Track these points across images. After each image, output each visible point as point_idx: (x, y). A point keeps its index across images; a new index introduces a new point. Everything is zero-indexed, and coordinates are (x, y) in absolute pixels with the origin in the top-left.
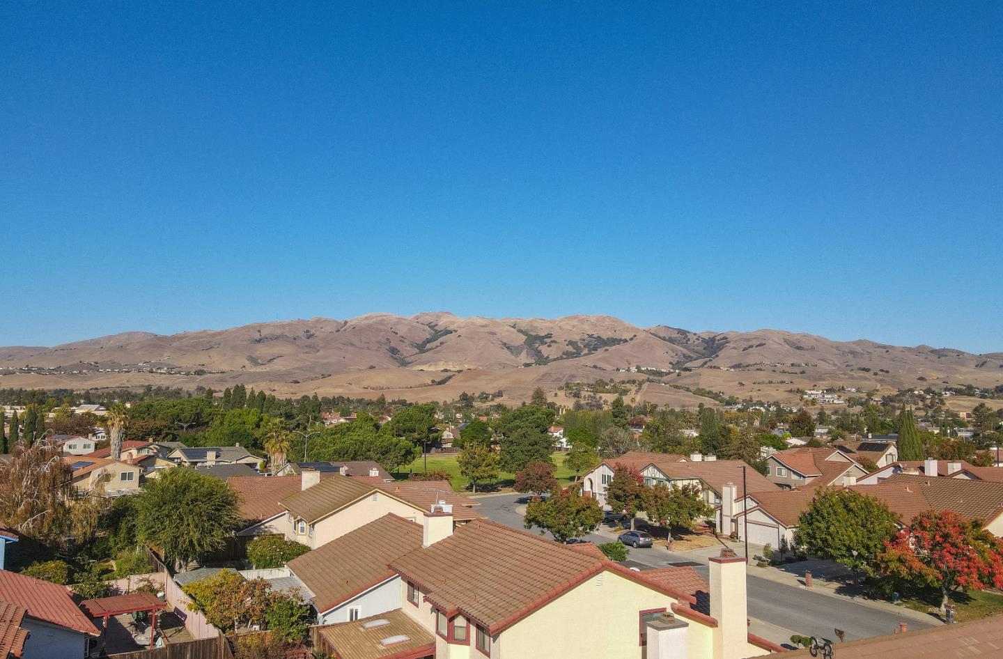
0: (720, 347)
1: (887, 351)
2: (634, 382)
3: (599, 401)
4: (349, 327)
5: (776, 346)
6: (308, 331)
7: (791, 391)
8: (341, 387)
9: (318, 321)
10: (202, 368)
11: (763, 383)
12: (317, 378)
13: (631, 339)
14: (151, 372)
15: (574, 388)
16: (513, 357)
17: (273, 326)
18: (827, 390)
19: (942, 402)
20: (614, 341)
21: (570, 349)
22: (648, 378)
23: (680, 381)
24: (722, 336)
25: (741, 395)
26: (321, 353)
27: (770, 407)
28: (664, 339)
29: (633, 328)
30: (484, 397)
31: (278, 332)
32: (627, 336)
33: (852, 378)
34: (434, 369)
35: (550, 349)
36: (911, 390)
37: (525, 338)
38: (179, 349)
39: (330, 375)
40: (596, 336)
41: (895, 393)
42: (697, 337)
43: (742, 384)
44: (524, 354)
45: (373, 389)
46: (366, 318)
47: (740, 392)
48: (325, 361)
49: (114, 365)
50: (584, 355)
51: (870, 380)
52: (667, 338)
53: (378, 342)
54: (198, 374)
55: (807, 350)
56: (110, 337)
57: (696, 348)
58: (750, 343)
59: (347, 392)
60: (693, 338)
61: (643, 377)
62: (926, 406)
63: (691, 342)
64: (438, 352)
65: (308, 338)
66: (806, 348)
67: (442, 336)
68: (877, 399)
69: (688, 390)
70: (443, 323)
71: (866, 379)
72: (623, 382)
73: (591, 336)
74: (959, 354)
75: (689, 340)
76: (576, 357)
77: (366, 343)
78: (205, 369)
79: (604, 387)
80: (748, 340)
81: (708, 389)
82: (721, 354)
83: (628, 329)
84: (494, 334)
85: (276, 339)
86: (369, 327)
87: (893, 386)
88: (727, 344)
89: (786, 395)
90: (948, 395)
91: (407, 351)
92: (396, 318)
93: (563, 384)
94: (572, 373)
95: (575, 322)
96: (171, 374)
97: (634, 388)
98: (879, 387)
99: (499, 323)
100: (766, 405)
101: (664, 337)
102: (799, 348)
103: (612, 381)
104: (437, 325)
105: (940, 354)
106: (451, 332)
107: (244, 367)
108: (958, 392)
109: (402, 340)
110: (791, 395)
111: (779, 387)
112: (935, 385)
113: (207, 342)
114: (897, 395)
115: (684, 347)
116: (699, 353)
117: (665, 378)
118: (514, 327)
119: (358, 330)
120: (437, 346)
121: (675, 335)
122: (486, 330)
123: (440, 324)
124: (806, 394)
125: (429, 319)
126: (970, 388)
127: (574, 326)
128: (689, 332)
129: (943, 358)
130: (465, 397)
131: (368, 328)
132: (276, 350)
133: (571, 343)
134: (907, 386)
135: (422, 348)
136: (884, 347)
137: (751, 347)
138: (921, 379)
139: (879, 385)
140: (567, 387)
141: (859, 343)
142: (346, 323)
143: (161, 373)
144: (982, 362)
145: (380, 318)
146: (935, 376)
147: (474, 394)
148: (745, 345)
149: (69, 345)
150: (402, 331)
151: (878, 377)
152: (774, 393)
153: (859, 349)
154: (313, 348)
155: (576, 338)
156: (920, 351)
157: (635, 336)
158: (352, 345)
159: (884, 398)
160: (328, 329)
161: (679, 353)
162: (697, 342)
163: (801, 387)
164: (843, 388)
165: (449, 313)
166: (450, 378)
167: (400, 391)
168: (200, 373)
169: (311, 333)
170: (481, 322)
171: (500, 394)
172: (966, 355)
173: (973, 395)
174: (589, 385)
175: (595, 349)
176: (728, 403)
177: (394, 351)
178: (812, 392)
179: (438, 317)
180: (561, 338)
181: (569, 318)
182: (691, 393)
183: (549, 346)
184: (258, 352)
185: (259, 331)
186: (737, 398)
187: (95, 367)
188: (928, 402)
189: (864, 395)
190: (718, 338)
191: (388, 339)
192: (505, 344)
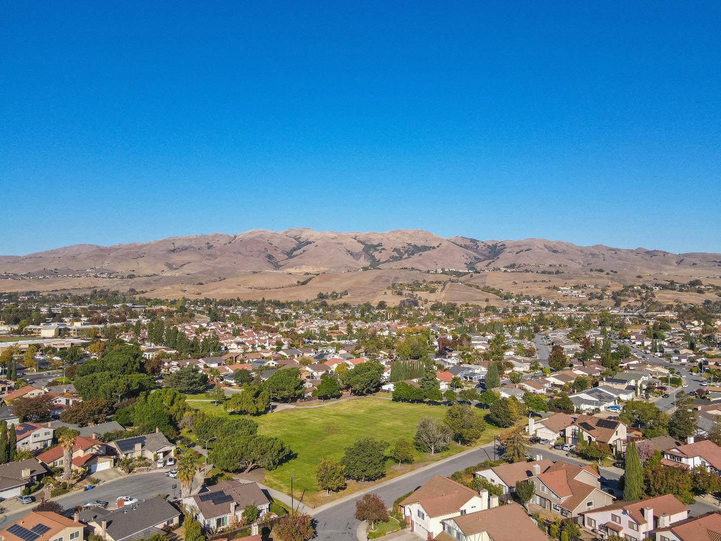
0: (500, 252)
1: (616, 253)
2: (440, 283)
3: (415, 298)
4: (239, 239)
5: (539, 250)
6: (208, 243)
7: (549, 288)
8: (233, 288)
9: (216, 236)
10: (132, 273)
11: (530, 282)
12: (215, 281)
13: (438, 247)
14: (96, 276)
15: (398, 288)
16: (354, 261)
17: (183, 240)
18: (574, 287)
19: (653, 295)
20: (426, 248)
21: (395, 254)
22: (450, 279)
23: (472, 281)
24: (501, 244)
25: (515, 291)
26: (217, 260)
27: (535, 300)
28: (461, 246)
29: (439, 239)
30: (334, 296)
31: (186, 244)
32: (435, 244)
33: (591, 277)
34: (299, 271)
35: (381, 254)
36: (632, 286)
37: (363, 246)
38: (116, 258)
39: (225, 279)
40: (413, 244)
41: (621, 288)
42: (484, 244)
43: (515, 283)
44: (362, 258)
45: (256, 288)
46: (250, 233)
47: (514, 289)
48: (222, 266)
49: (68, 271)
50: (405, 259)
51: (604, 278)
52: (463, 245)
53: (258, 251)
54: (130, 278)
55: (561, 253)
56: (65, 248)
57: (483, 253)
58: (521, 249)
59: (238, 292)
60: (481, 245)
61: (446, 278)
62: (642, 298)
63: (480, 248)
64: (301, 258)
65: (209, 248)
66: (560, 251)
67: (304, 245)
68: (608, 294)
69: (478, 287)
70: (304, 236)
71: (601, 277)
72: (432, 283)
73: (409, 245)
74: (665, 253)
75: (478, 246)
76: (399, 260)
77: (249, 251)
78: (135, 274)
79: (419, 287)
80: (520, 246)
81: (492, 287)
82: (501, 256)
83: (435, 239)
84: (342, 244)
85: (185, 249)
86: (252, 239)
87: (620, 282)
88: (505, 250)
89: (546, 291)
90: (657, 289)
91: (279, 257)
92: (271, 233)
93: (390, 284)
94: (397, 275)
95: (398, 235)
96: (110, 278)
97: (440, 287)
98: (610, 284)
99: (344, 236)
100: (532, 299)
101: (461, 245)
102: (555, 251)
103: (424, 281)
104: (300, 238)
105: (652, 254)
106: (310, 243)
107: (163, 271)
108: (664, 287)
109: (276, 249)
110: (549, 291)
111: (541, 284)
112: (648, 281)
113: (136, 253)
114: (623, 291)
115: (475, 252)
116: (486, 256)
117: (462, 279)
118: (355, 239)
119: (244, 243)
120: (301, 254)
121: (468, 243)
122: (335, 241)
123: (302, 237)
124: (559, 290)
125: (294, 233)
126: (672, 283)
127: (397, 238)
128: (478, 241)
129: (654, 257)
130: (321, 296)
131: (252, 241)
132: (186, 257)
133: (395, 250)
134: (629, 283)
135: (290, 255)
136: (614, 250)
137: (522, 251)
138: (639, 277)
139: (610, 283)
140: (393, 287)
141: (597, 247)
142: (235, 237)
143: (103, 278)
144: (681, 260)
145: (259, 234)
146: (648, 273)
147: (327, 293)
148: (517, 249)
149: (36, 254)
150: (276, 242)
151: (609, 276)
152: (538, 289)
153: (596, 252)
154: (213, 256)
155: (399, 246)
156: (637, 252)
157: (440, 244)
158: (240, 253)
159: (613, 293)
160: (223, 241)
161: (472, 256)
162: (484, 248)
163: (556, 284)
164: (585, 286)
165: (309, 229)
166: (310, 279)
167: (275, 291)
168: (131, 277)
169: (211, 244)
170: (333, 235)
171: (346, 293)
172: (669, 255)
173: (674, 289)
174: (409, 285)
175: (413, 254)
176: (506, 298)
177: (270, 257)
178: (565, 288)
179: (301, 232)
180: (389, 246)
181: (394, 232)
182: (480, 291)
183: (380, 252)
184: (174, 259)
185: (173, 244)
186: (512, 294)
187: (55, 273)
188: (644, 295)
189: (599, 291)
190: (498, 245)
191: (266, 249)
192: (349, 251)
